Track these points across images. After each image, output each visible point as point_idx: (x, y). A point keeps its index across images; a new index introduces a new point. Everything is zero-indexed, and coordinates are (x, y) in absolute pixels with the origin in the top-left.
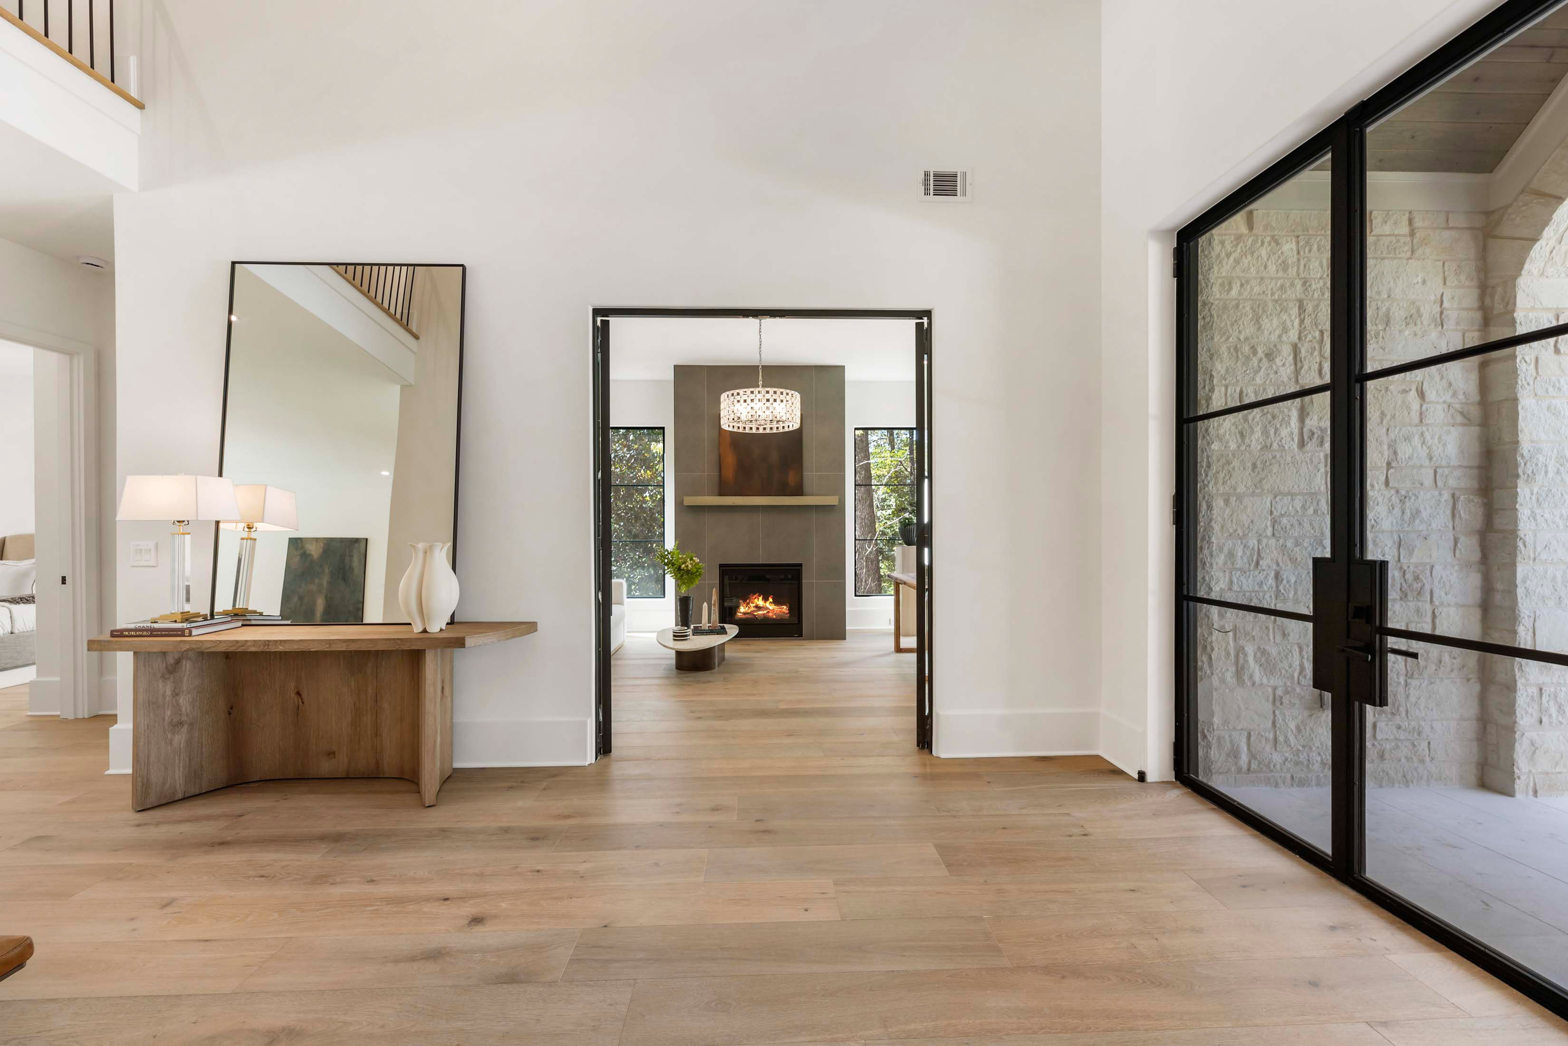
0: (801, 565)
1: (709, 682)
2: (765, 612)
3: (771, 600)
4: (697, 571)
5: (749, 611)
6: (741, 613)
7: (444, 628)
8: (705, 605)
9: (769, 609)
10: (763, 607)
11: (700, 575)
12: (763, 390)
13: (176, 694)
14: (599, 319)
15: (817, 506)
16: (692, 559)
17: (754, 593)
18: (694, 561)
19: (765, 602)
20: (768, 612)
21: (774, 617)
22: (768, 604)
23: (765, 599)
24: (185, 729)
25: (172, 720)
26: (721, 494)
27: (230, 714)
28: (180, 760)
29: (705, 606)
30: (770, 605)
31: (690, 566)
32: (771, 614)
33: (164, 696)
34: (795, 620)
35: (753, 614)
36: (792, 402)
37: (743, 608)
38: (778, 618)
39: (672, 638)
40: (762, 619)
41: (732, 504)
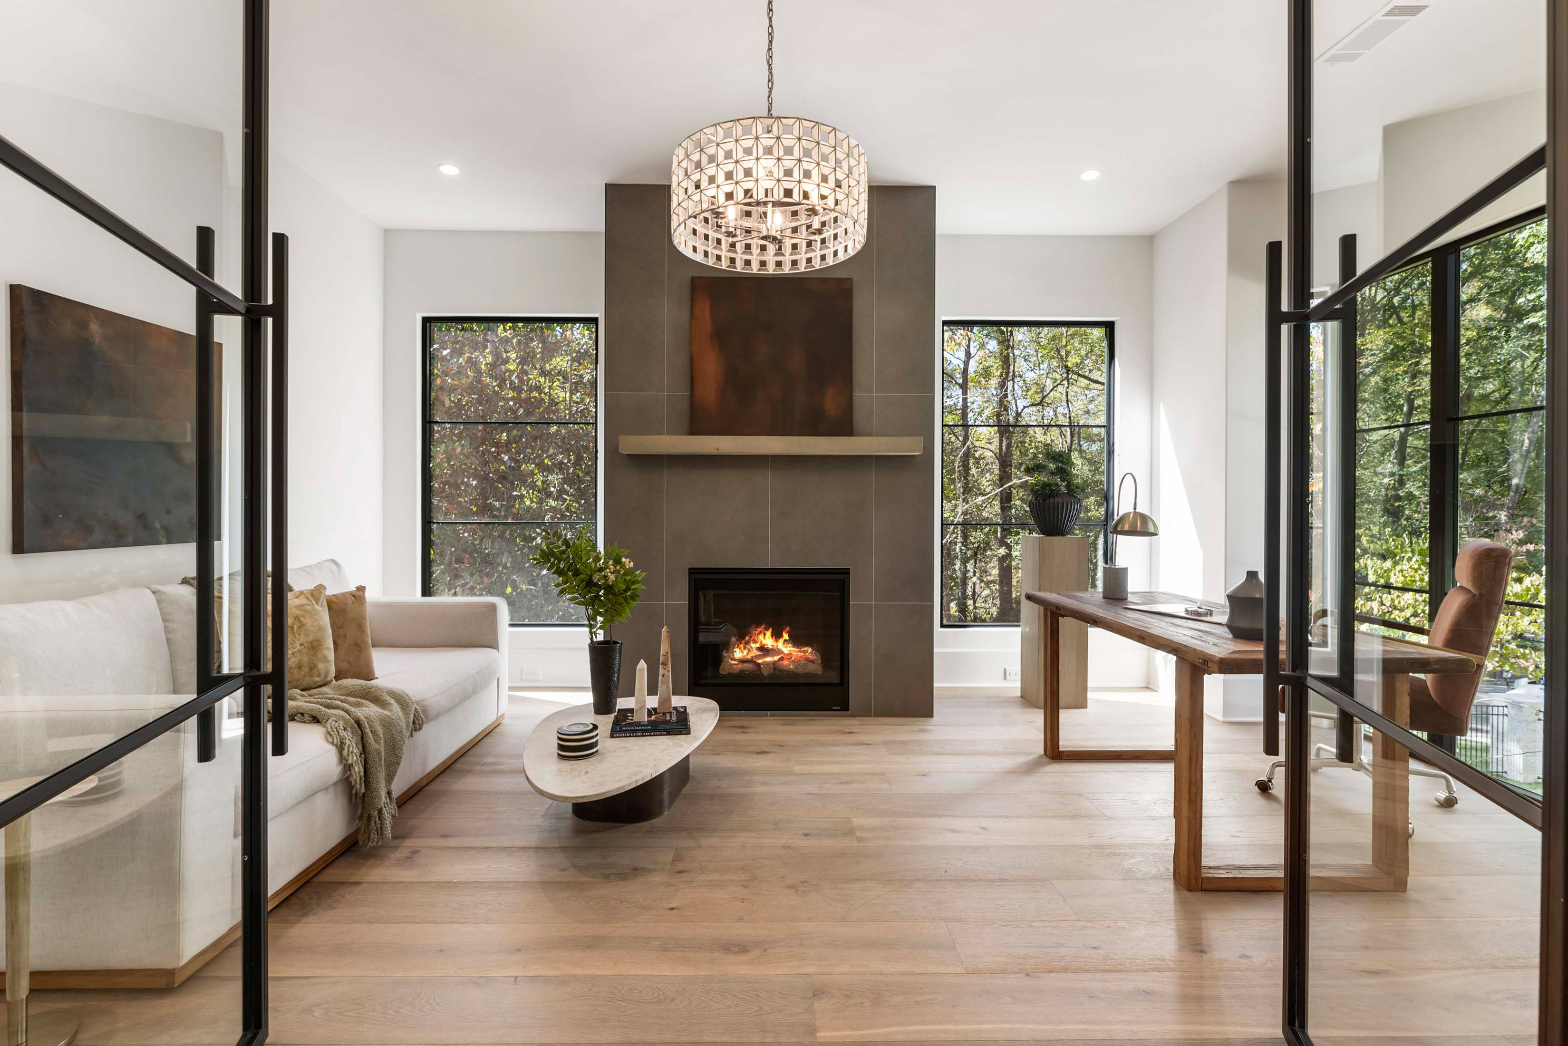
0: (846, 572)
2: (776, 658)
3: (786, 636)
4: (628, 589)
5: (749, 657)
6: (735, 660)
8: (642, 665)
9: (782, 652)
10: (773, 650)
11: (633, 597)
15: (879, 458)
16: (617, 562)
17: (758, 625)
18: (622, 565)
19: (777, 641)
20: (782, 659)
21: (792, 667)
22: (780, 645)
23: (777, 636)
26: (694, 431)
29: (642, 670)
30: (784, 647)
31: (612, 577)
32: (786, 662)
34: (833, 677)
35: (755, 662)
36: (849, 187)
37: (739, 653)
38: (800, 670)
39: (559, 755)
40: (772, 671)
41: (715, 452)
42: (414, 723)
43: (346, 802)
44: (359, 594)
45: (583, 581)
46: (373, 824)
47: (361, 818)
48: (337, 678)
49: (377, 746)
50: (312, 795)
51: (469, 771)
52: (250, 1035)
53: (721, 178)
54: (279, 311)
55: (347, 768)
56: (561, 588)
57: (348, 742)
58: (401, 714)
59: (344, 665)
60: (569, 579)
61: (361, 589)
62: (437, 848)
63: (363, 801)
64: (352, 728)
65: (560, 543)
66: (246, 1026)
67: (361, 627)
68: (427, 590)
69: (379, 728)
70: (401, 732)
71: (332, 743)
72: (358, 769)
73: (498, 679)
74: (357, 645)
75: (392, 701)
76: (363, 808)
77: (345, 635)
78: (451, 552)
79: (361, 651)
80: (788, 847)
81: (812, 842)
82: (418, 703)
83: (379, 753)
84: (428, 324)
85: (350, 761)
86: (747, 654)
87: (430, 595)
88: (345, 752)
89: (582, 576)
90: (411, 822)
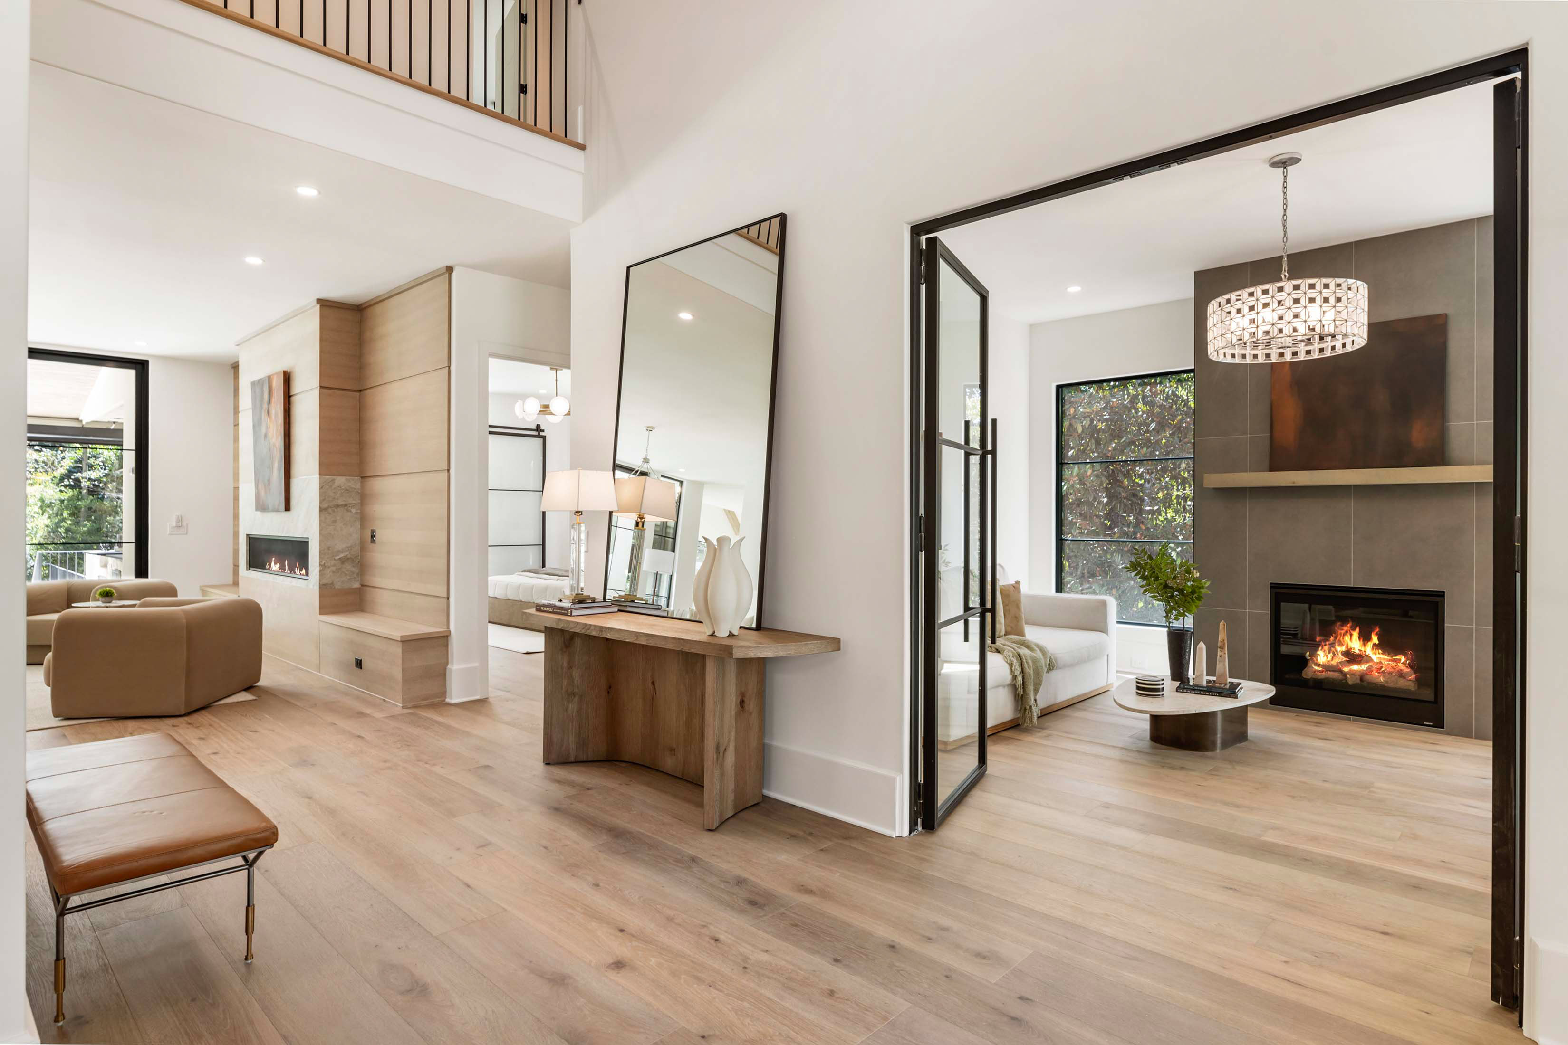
0: (1441, 595)
1: (1182, 768)
2: (1364, 667)
3: (1376, 642)
5: (1334, 662)
6: (1319, 665)
7: (735, 632)
8: (1202, 645)
9: (1371, 661)
10: (1360, 657)
12: (1288, 285)
13: (570, 667)
14: (923, 238)
15: (1480, 485)
16: (1188, 572)
18: (1192, 575)
20: (1370, 668)
21: (1382, 679)
22: (1369, 652)
24: (576, 699)
25: (567, 690)
26: (1272, 468)
27: (608, 692)
28: (572, 725)
29: (1201, 649)
30: (1374, 655)
32: (1375, 673)
33: (562, 668)
34: (1428, 694)
35: (1341, 671)
36: (1348, 299)
37: (1322, 657)
38: (1391, 685)
39: (1137, 693)
40: (1358, 681)
41: (1291, 485)
42: (1049, 664)
43: (1013, 699)
44: (1017, 586)
45: (1161, 584)
46: (1027, 713)
47: (1020, 710)
48: (1005, 635)
49: (1030, 671)
50: (998, 686)
51: (1085, 710)
52: (981, 765)
53: (1246, 310)
54: (994, 452)
55: (1015, 677)
56: (1145, 588)
57: (1015, 664)
58: (1042, 657)
59: (1009, 629)
60: (1151, 583)
61: (1018, 583)
62: (1061, 736)
63: (1022, 700)
64: (1016, 657)
65: (1146, 557)
66: (980, 761)
67: (1018, 607)
68: (1059, 588)
69: (1030, 661)
70: (1042, 667)
71: (1007, 662)
72: (1020, 679)
73: (1108, 655)
74: (1016, 617)
75: (1037, 649)
76: (1022, 704)
77: (1009, 611)
78: (1083, 564)
79: (1018, 621)
80: (1305, 783)
81: (1326, 785)
82: (1052, 654)
83: (1030, 675)
84: (1060, 389)
85: (1016, 674)
86: (1332, 659)
87: (1061, 592)
88: (1013, 668)
89: (1161, 581)
90: (1047, 724)
